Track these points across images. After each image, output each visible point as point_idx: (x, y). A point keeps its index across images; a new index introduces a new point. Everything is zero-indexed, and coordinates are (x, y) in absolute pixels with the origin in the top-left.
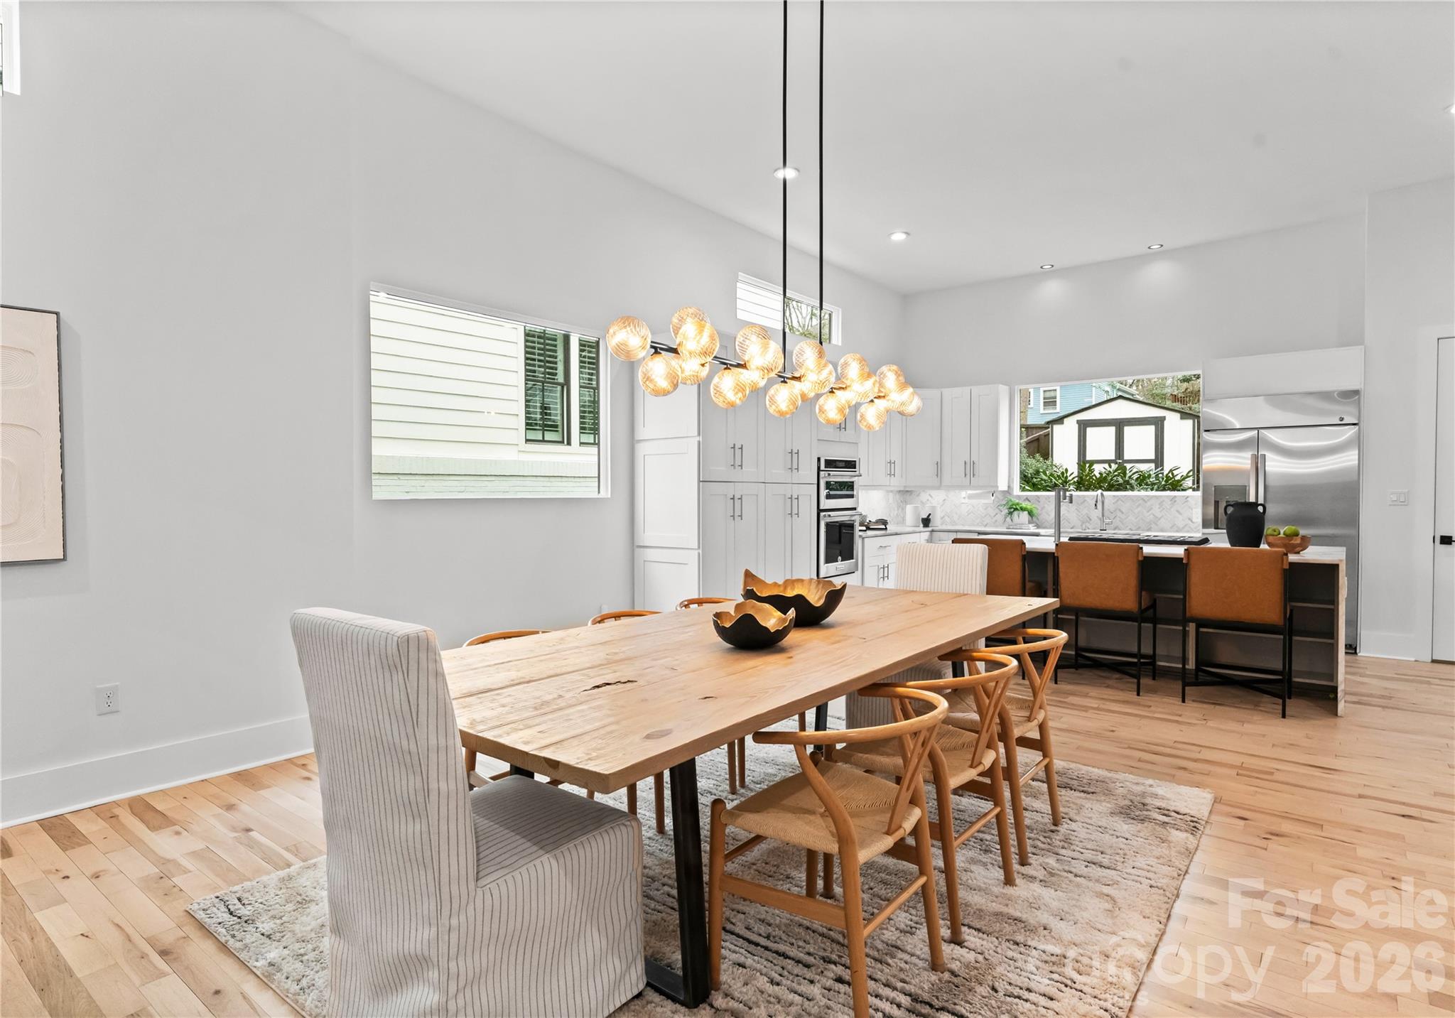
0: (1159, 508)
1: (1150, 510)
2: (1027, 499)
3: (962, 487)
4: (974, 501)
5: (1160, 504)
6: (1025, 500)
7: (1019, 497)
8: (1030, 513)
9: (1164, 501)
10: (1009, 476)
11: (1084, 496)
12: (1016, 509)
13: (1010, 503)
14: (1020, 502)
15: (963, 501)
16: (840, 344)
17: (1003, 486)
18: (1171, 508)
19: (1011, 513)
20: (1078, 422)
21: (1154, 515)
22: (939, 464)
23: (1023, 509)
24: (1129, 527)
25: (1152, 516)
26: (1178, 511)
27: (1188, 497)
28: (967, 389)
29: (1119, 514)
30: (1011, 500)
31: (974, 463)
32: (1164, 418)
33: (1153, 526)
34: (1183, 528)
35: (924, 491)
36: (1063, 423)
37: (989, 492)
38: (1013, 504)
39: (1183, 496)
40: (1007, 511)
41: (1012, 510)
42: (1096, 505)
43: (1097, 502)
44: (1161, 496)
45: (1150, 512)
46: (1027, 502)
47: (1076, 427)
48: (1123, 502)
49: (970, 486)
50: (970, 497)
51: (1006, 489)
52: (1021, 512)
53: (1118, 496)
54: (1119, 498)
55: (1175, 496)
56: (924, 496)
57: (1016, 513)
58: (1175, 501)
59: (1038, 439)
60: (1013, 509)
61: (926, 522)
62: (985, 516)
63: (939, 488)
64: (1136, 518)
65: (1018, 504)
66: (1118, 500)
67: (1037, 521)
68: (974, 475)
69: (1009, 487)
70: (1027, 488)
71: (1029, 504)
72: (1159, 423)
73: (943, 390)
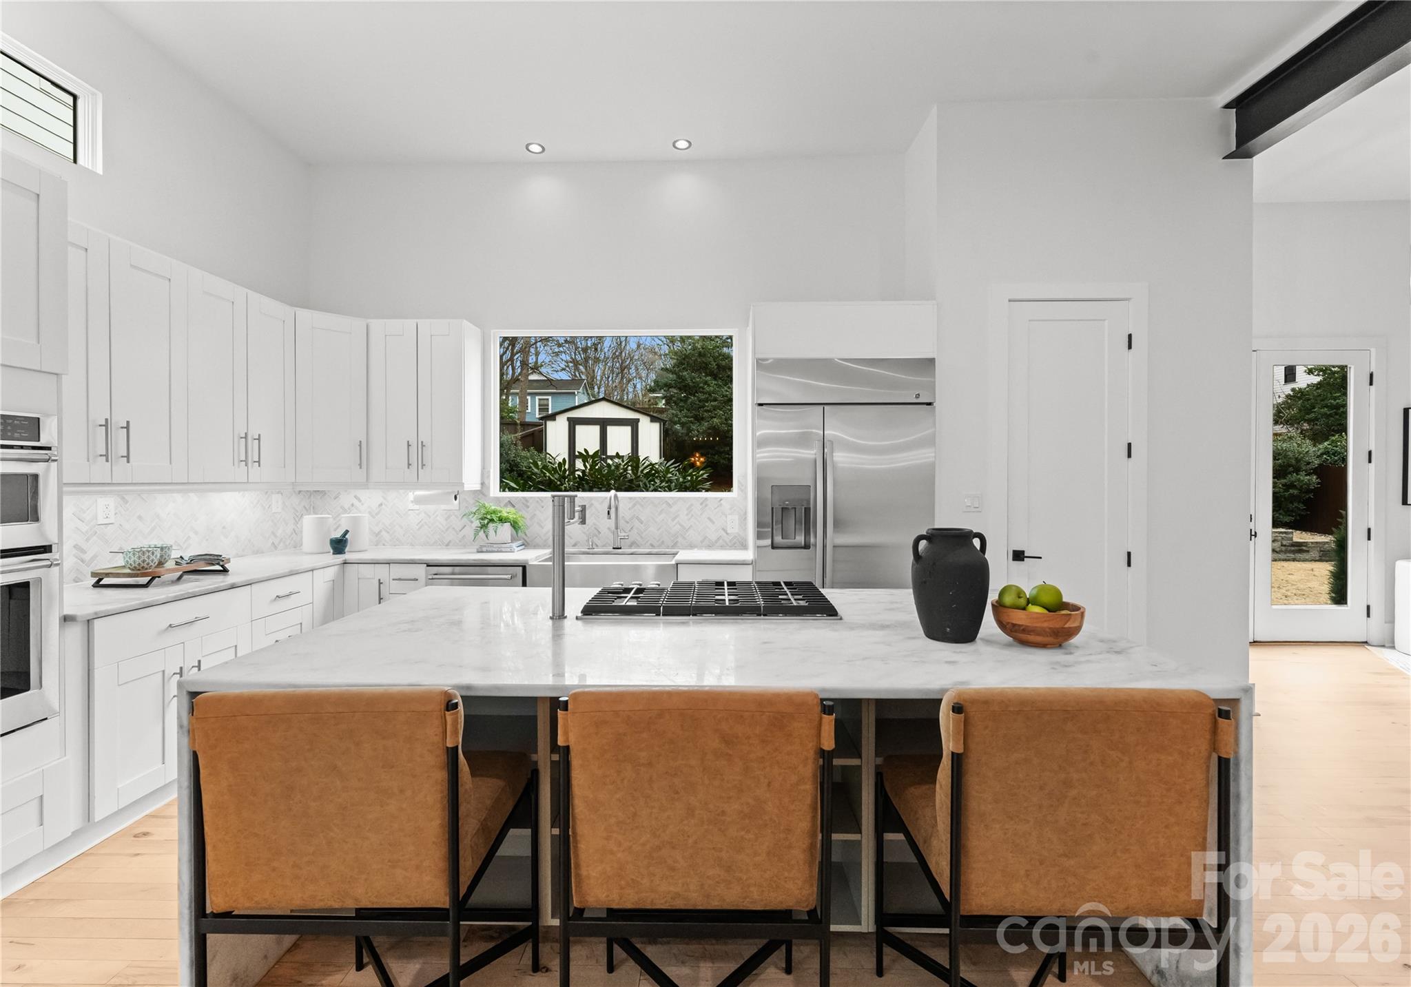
0: (687, 515)
1: (675, 518)
2: (510, 503)
3: (405, 485)
4: (431, 508)
5: (687, 509)
6: (506, 506)
7: (497, 500)
8: (515, 525)
9: (692, 505)
10: (483, 468)
11: (591, 499)
12: (492, 520)
13: (483, 511)
14: (499, 508)
15: (411, 506)
16: (99, 170)
17: (471, 481)
18: (701, 514)
19: (483, 526)
20: (569, 419)
21: (680, 524)
22: (364, 446)
23: (501, 520)
24: (649, 542)
25: (678, 526)
26: (709, 518)
27: (721, 500)
28: (411, 323)
29: (637, 523)
30: (484, 506)
31: (423, 446)
32: (638, 421)
33: (680, 539)
34: (716, 542)
35: (346, 491)
36: (555, 420)
37: (449, 493)
38: (487, 513)
39: (716, 498)
40: (477, 523)
41: (486, 521)
42: (609, 513)
43: (610, 508)
44: (688, 498)
45: (675, 522)
46: (510, 509)
47: (567, 423)
48: (642, 506)
49: (418, 485)
50: (418, 501)
51: (478, 487)
52: (499, 525)
53: (635, 498)
54: (636, 502)
55: (706, 499)
56: (346, 499)
57: (491, 525)
58: (706, 505)
59: (532, 434)
60: (488, 520)
61: (339, 545)
62: (447, 529)
63: (366, 485)
64: (658, 530)
65: (494, 512)
66: (634, 505)
67: (525, 537)
68: (423, 465)
69: (483, 484)
70: (513, 485)
71: (512, 510)
72: (634, 424)
73: (369, 320)
